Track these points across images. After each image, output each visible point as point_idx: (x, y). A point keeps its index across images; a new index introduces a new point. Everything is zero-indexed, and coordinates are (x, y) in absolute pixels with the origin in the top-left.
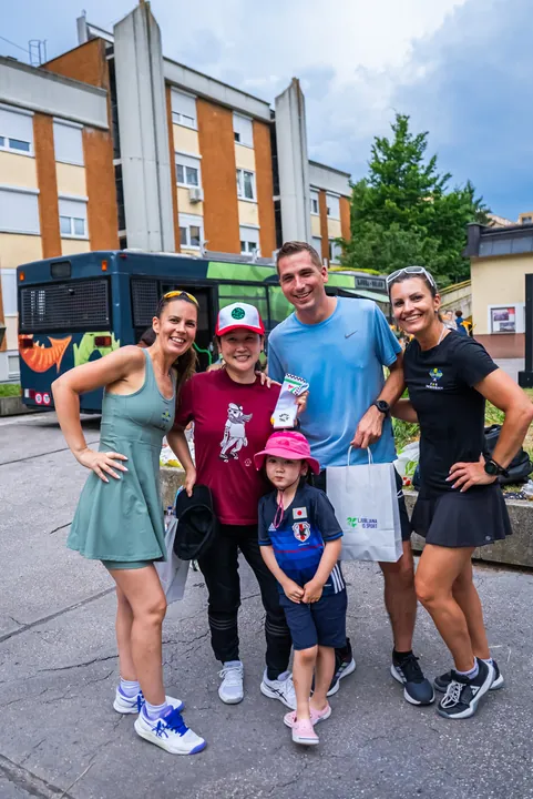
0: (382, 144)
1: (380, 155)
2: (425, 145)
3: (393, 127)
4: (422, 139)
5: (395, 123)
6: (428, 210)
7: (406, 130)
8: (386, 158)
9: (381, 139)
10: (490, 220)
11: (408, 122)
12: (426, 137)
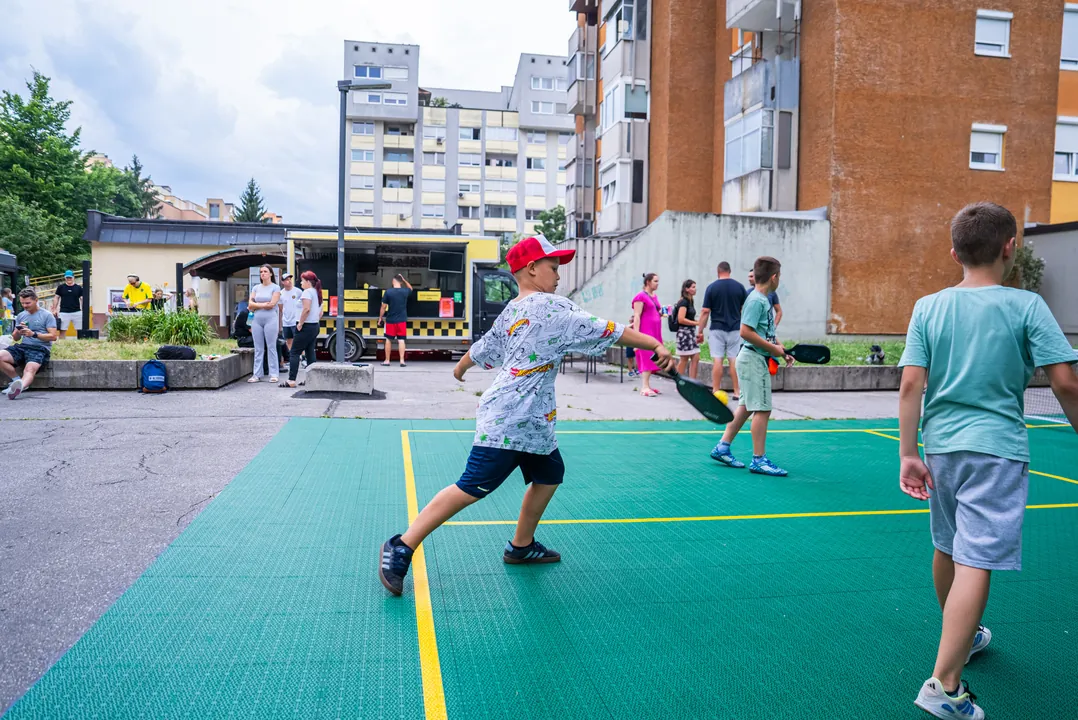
0: (13, 101)
1: (11, 112)
2: (68, 114)
3: (29, 86)
4: (65, 108)
5: (33, 82)
6: (65, 184)
7: (45, 93)
8: (17, 117)
9: (12, 93)
10: (157, 203)
11: (49, 83)
12: (69, 106)
